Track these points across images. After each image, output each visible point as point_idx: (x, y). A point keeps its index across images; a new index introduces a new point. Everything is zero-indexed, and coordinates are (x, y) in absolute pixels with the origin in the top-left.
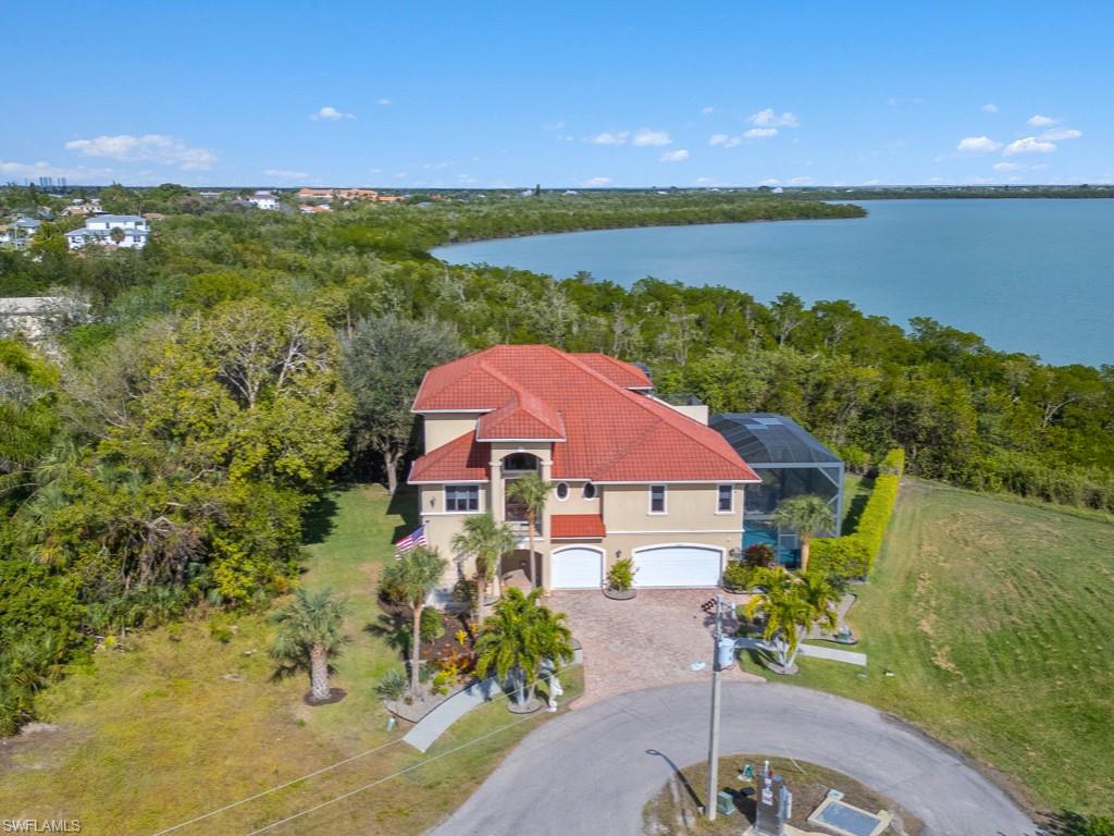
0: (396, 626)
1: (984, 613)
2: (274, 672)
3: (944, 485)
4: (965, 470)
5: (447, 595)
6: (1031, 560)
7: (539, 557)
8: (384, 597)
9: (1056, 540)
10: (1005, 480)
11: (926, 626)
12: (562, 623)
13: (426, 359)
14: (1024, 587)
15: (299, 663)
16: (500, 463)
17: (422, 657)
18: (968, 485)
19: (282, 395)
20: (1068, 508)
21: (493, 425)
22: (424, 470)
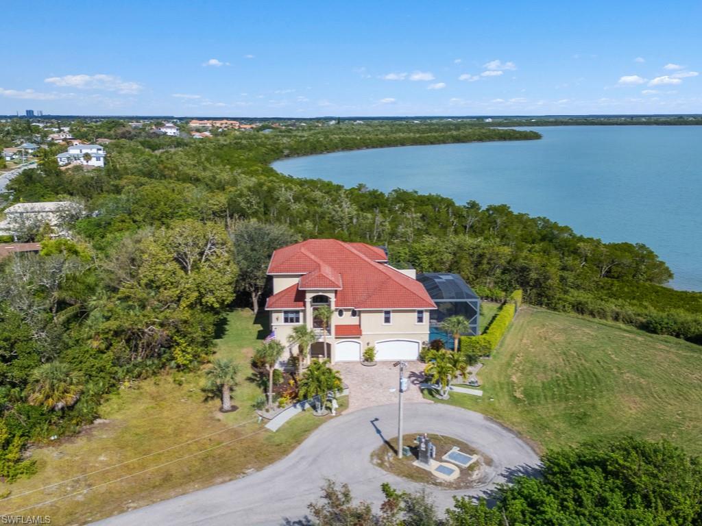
0: (260, 377)
1: (545, 372)
2: (204, 398)
3: (544, 309)
4: (554, 301)
5: (284, 364)
6: (575, 347)
7: (329, 345)
8: (254, 365)
9: (591, 337)
10: (573, 306)
11: (514, 379)
12: (337, 375)
13: (274, 245)
14: (568, 361)
15: (216, 395)
16: (310, 300)
17: (273, 392)
18: (555, 309)
19: (205, 267)
20: (604, 321)
21: (307, 281)
22: (273, 303)
